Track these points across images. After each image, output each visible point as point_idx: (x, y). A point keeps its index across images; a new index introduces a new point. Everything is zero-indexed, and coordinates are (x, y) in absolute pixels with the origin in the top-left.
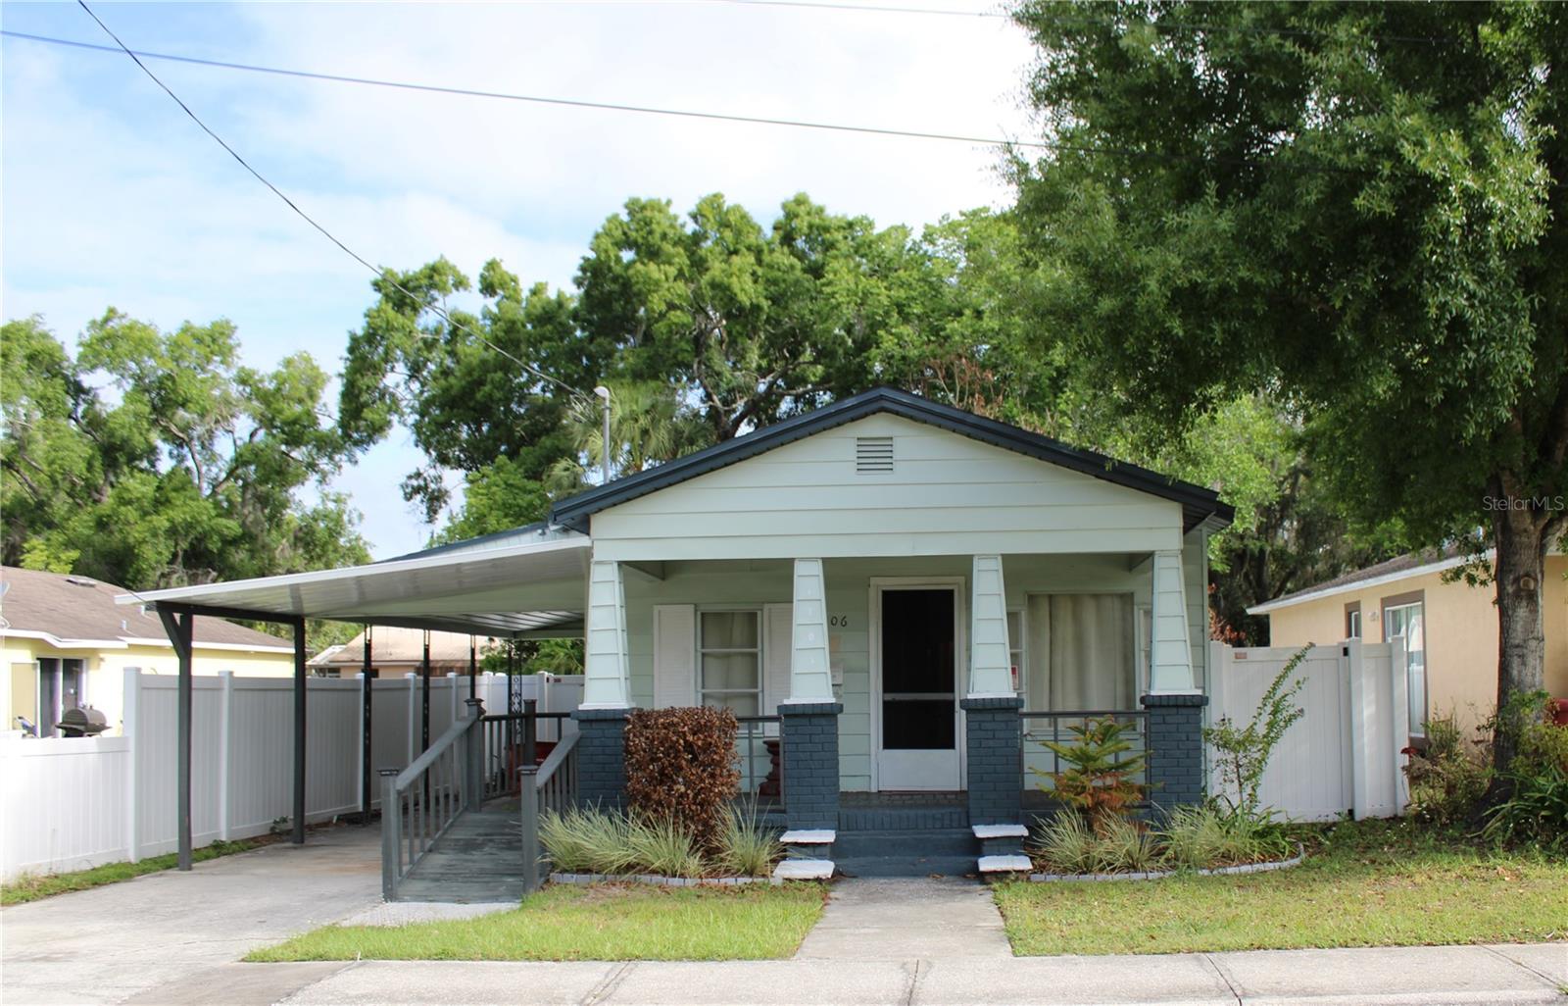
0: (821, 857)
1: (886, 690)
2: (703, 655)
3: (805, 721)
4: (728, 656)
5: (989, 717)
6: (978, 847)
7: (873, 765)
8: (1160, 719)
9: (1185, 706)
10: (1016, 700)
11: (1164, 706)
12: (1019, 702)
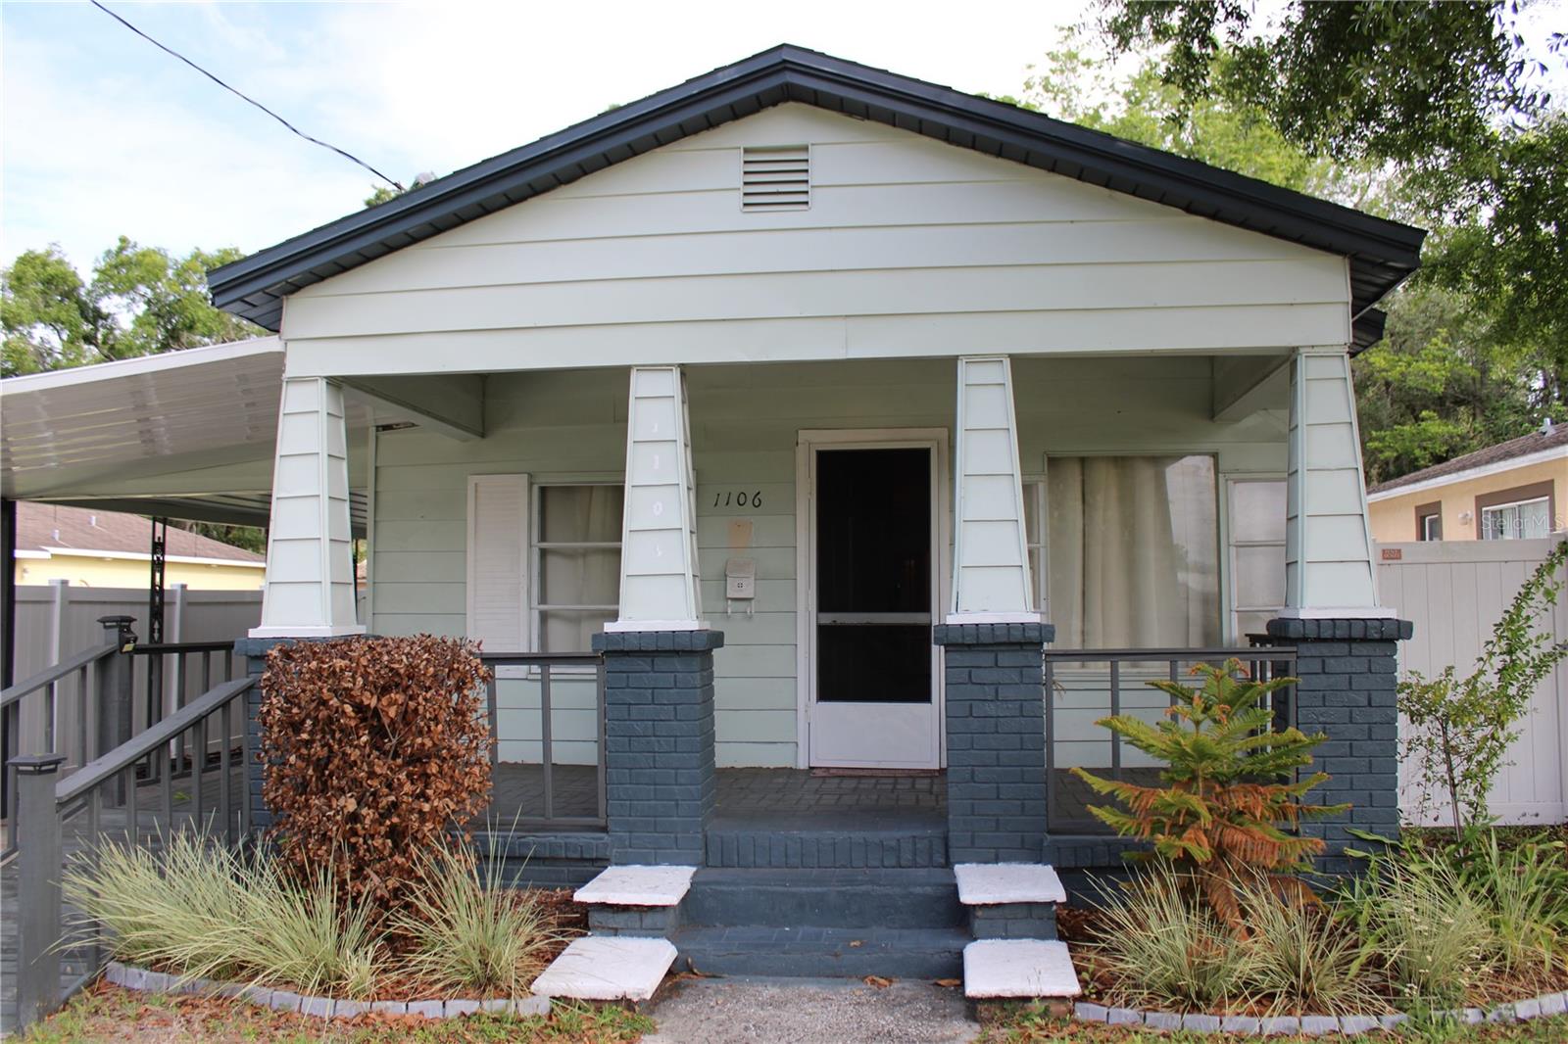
0: (654, 932)
1: (822, 607)
2: (544, 553)
3: (643, 664)
4: (585, 553)
5: (986, 659)
6: (964, 921)
7: (802, 726)
8: (1316, 666)
9: (1365, 640)
10: (1039, 627)
11: (1325, 640)
12: (1045, 632)
